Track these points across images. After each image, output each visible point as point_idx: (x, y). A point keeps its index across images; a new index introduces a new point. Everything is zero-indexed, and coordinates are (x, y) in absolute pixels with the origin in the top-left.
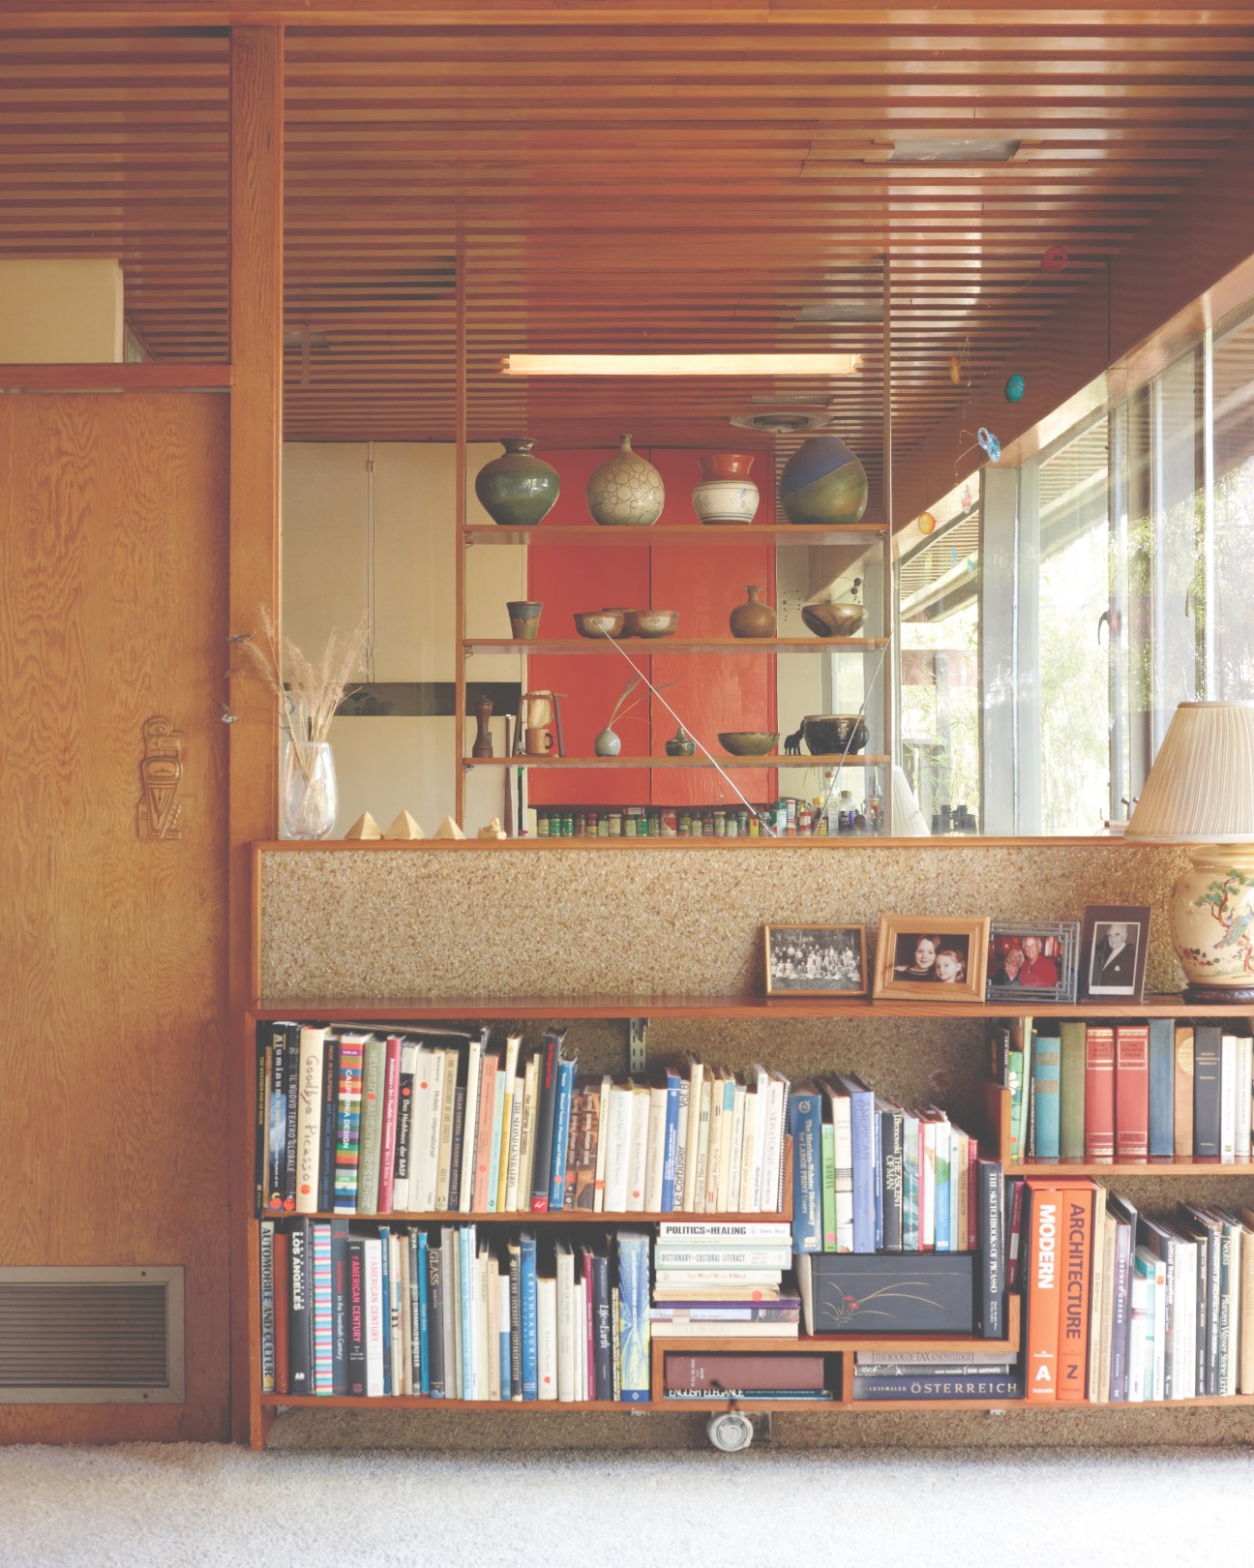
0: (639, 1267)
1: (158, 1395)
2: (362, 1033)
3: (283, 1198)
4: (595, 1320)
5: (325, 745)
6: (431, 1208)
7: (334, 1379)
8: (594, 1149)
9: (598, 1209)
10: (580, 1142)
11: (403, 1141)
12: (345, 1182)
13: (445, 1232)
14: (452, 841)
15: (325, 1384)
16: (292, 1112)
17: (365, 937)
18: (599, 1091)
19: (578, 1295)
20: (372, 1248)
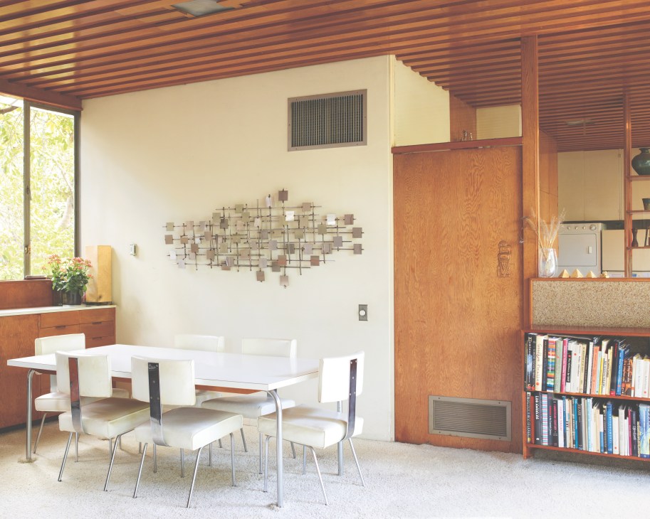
0: (646, 416)
1: (503, 438)
2: (558, 337)
3: (531, 386)
4: (632, 431)
5: (552, 249)
6: (578, 392)
7: (548, 440)
8: (631, 377)
9: (632, 396)
10: (626, 375)
11: (568, 371)
12: (550, 382)
13: (583, 400)
14: (591, 278)
15: (545, 442)
16: (534, 360)
17: (564, 307)
18: (632, 359)
19: (626, 422)
20: (560, 402)
